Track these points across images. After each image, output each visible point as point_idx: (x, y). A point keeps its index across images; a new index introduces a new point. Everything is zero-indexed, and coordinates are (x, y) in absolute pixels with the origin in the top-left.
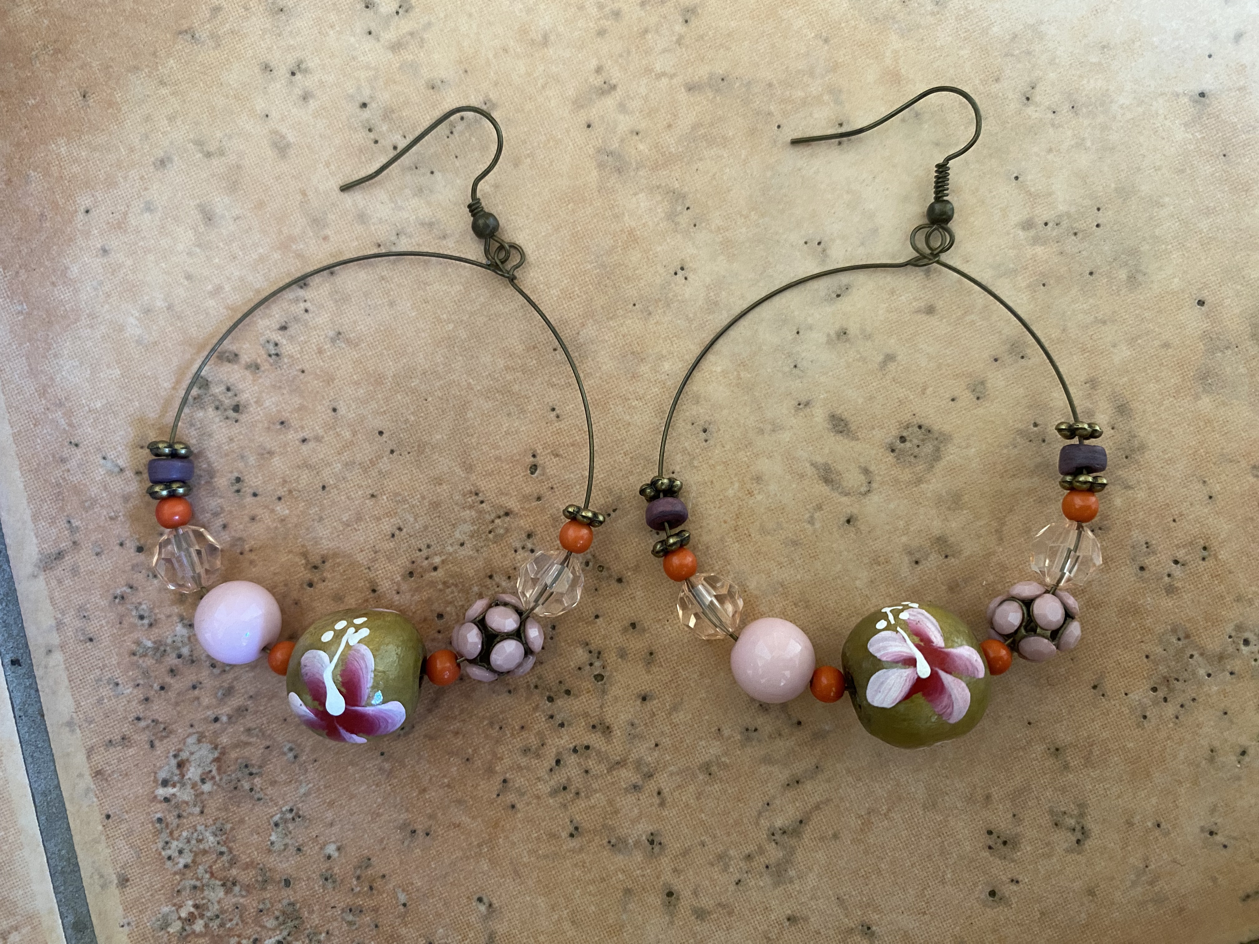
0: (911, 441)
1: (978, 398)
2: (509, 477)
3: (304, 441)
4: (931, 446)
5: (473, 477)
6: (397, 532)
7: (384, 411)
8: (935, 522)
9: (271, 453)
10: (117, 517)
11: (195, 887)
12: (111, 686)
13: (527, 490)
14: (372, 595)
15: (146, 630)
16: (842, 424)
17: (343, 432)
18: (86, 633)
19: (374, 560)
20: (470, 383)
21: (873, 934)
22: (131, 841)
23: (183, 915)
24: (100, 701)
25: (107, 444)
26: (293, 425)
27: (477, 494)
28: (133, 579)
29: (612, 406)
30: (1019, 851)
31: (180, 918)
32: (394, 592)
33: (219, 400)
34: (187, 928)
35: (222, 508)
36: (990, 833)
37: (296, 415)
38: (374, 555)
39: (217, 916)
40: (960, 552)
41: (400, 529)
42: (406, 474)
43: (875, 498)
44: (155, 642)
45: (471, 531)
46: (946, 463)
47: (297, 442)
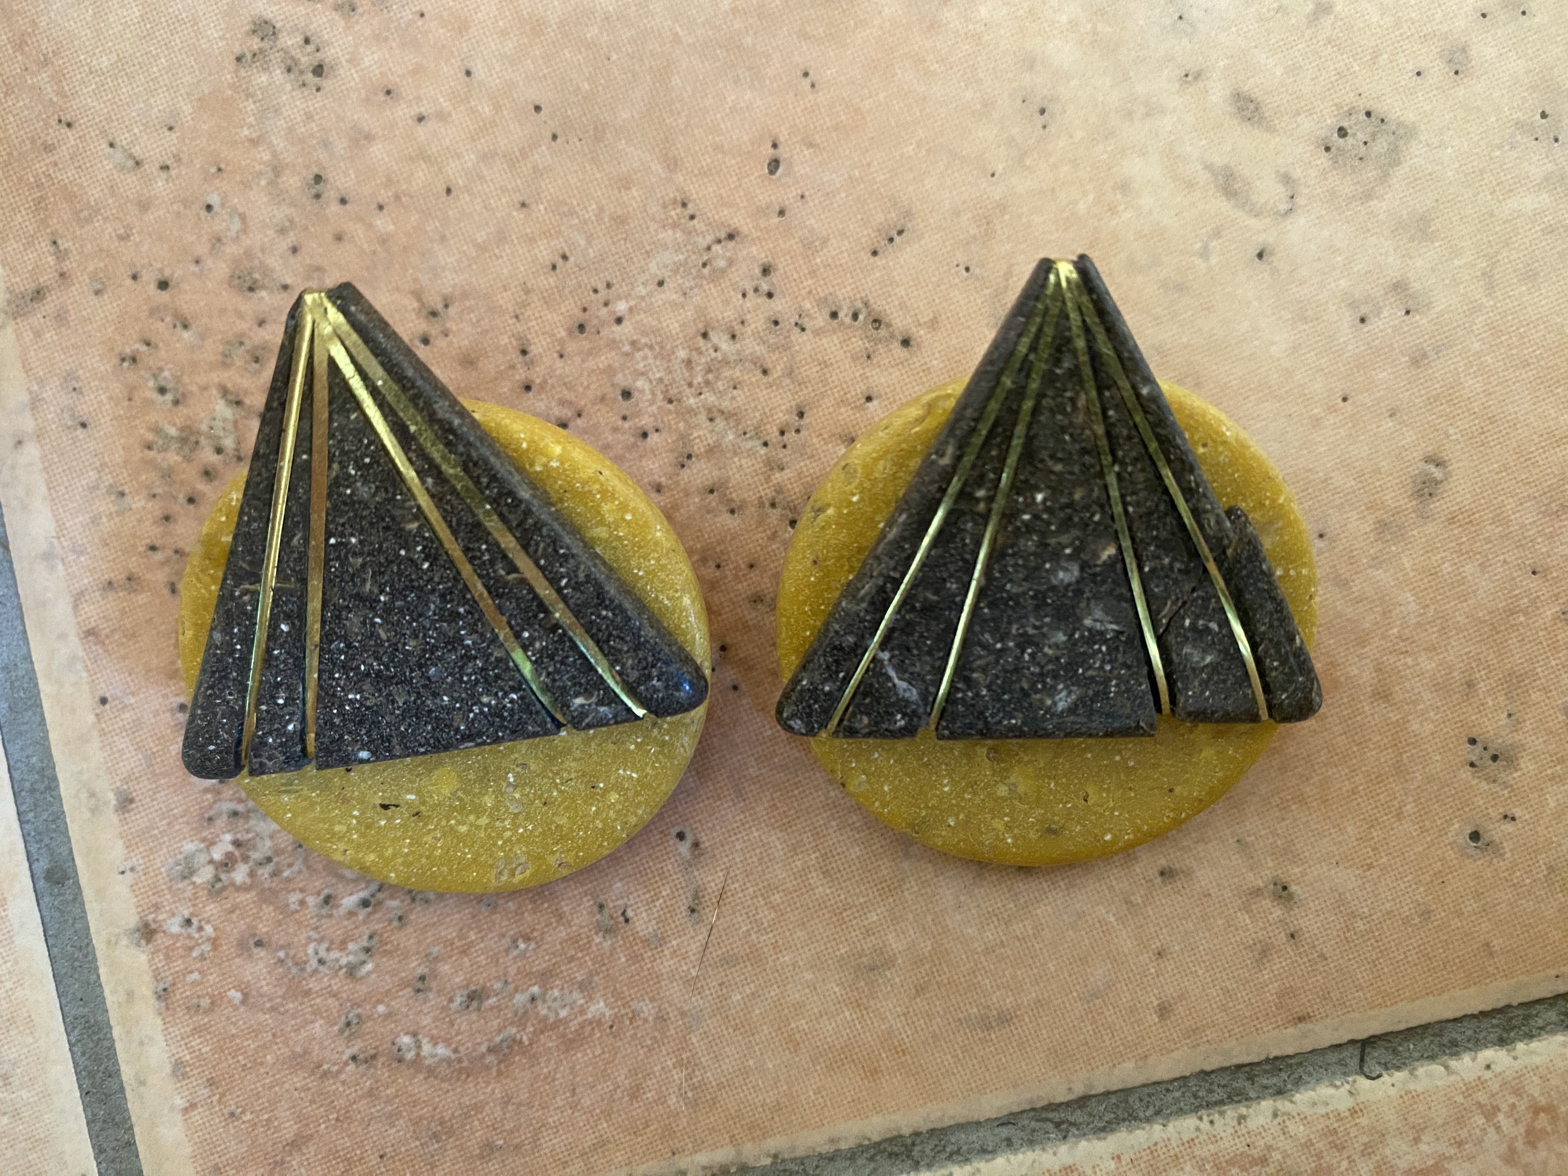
0: (1355, 135)
1: (1457, 73)
2: (735, 179)
3: (421, 119)
4: (1385, 144)
5: (679, 178)
6: (560, 262)
7: (544, 75)
8: (1391, 259)
9: (369, 138)
10: (128, 236)
11: (235, 814)
12: (113, 498)
13: (763, 198)
14: (521, 358)
15: (170, 410)
16: (1252, 107)
17: (480, 108)
18: (77, 414)
19: (524, 305)
20: (677, 33)
21: (1290, 897)
22: (138, 739)
23: (217, 854)
24: (95, 520)
25: (116, 123)
26: (404, 94)
27: (684, 205)
28: (150, 330)
29: (899, 71)
30: (1516, 770)
31: (211, 861)
32: (556, 355)
33: (292, 58)
34: (223, 876)
35: (291, 221)
36: (1473, 741)
37: (410, 80)
38: (524, 297)
39: (269, 860)
40: (1429, 306)
41: (565, 257)
42: (576, 171)
43: (1300, 222)
44: (182, 430)
45: (675, 263)
46: (1408, 169)
47: (410, 121)
